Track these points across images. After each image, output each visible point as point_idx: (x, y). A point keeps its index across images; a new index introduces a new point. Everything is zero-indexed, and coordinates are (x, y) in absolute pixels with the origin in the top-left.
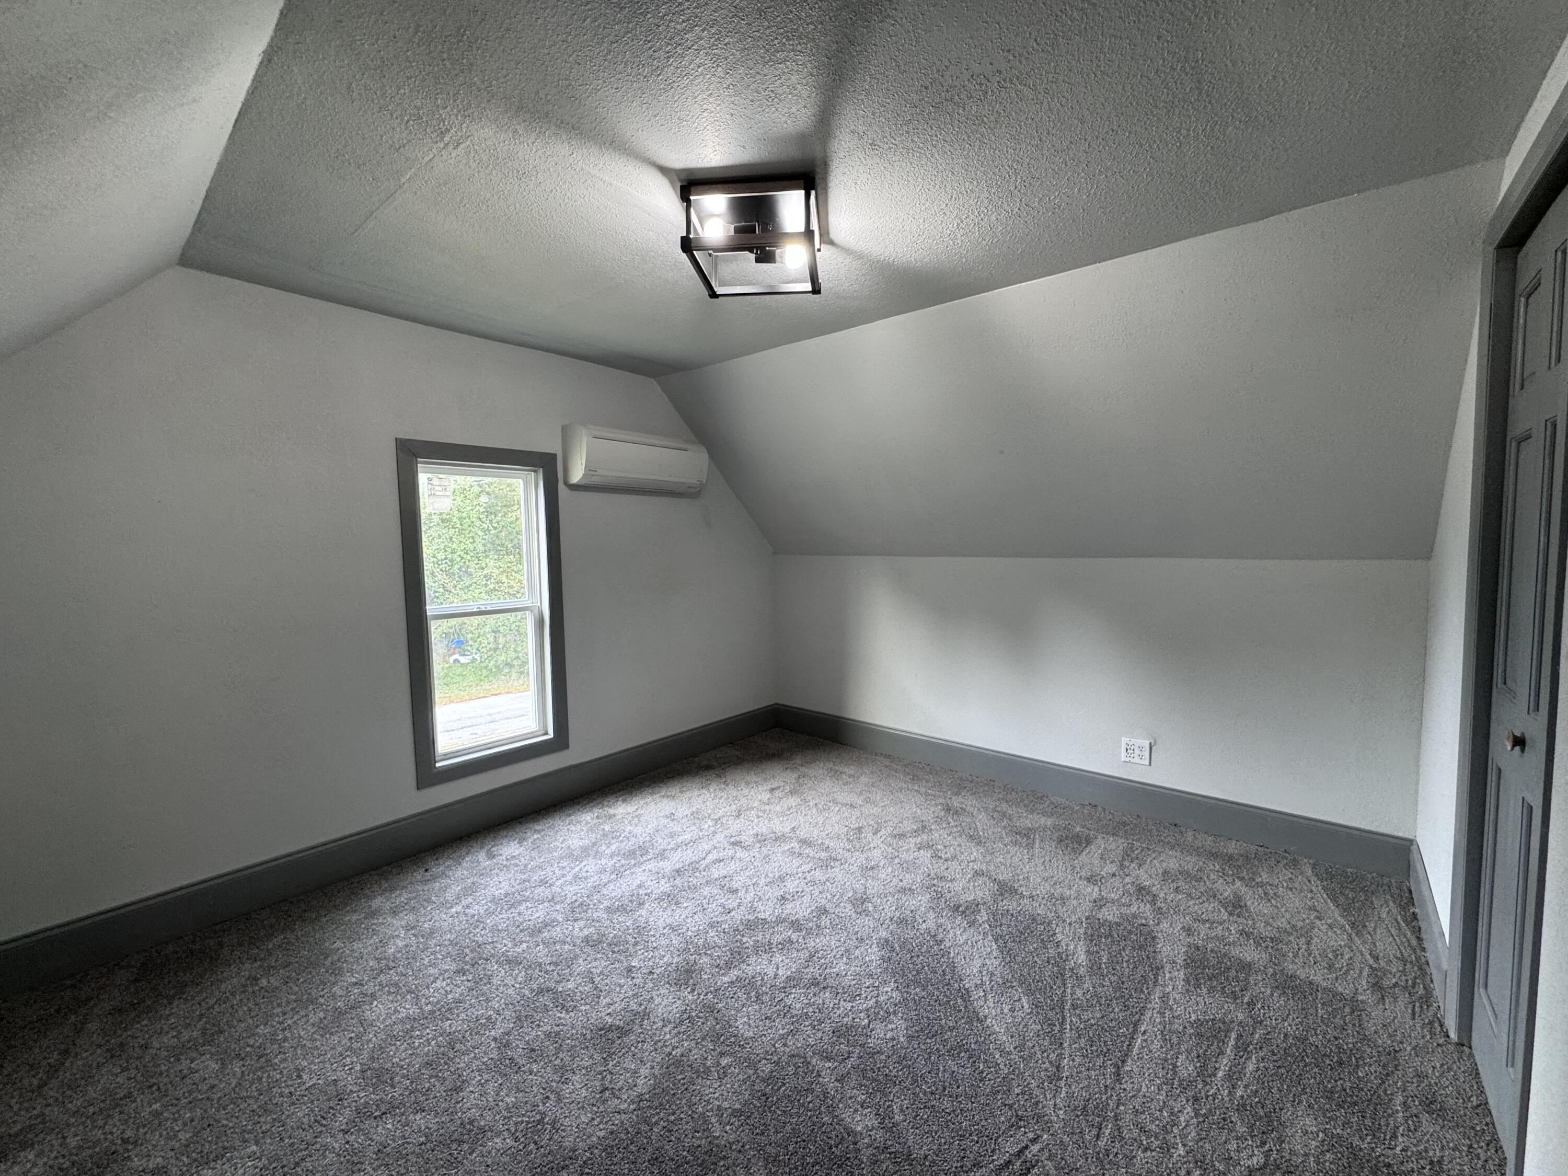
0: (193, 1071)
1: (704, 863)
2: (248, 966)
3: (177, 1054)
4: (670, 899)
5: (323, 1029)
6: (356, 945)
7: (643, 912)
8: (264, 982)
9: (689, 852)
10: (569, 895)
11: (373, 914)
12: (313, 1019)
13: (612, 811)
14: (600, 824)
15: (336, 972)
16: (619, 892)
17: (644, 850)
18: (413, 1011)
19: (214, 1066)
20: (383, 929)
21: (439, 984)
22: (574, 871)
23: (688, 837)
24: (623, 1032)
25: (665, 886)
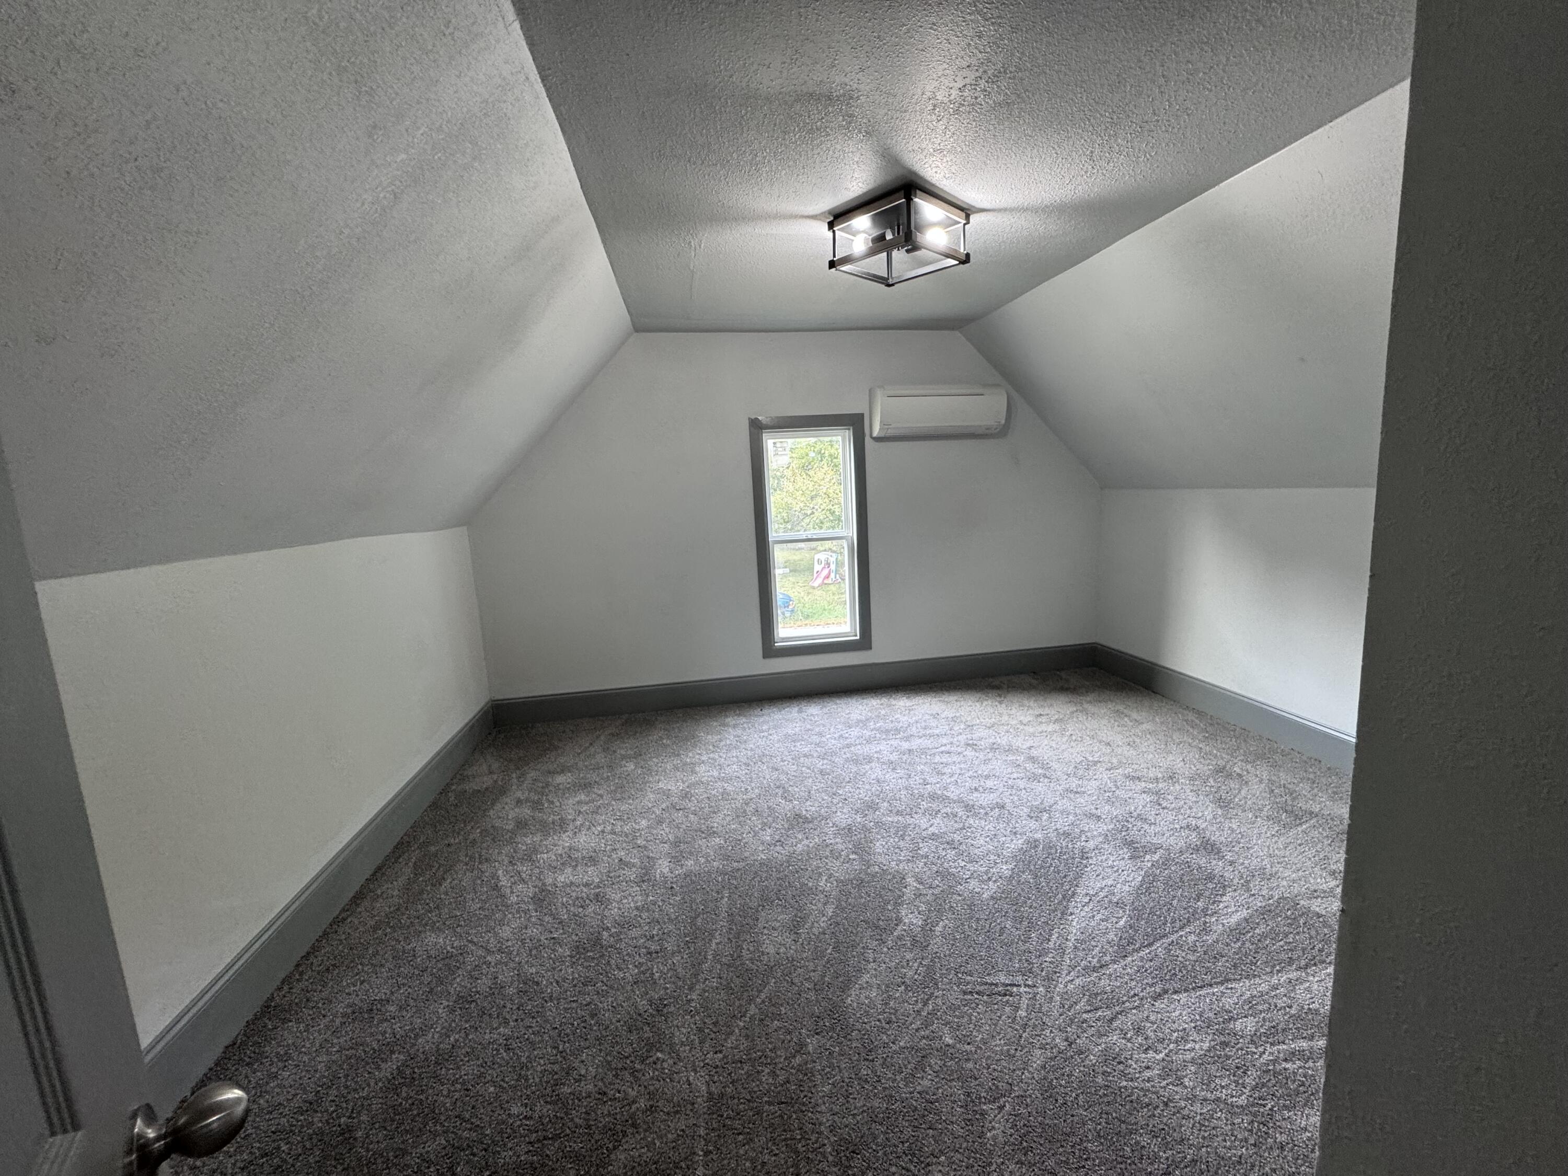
0: (625, 766)
1: (934, 751)
2: (662, 732)
3: (623, 757)
4: (892, 766)
5: (676, 768)
6: (710, 737)
7: (867, 767)
8: (665, 741)
9: (929, 742)
10: (830, 745)
11: (724, 725)
12: (675, 762)
13: (893, 702)
14: (880, 708)
15: (695, 746)
16: (860, 752)
17: (898, 731)
18: (716, 774)
19: (633, 767)
20: (725, 733)
21: (735, 766)
22: (842, 732)
23: (937, 731)
24: (807, 820)
25: (894, 757)
